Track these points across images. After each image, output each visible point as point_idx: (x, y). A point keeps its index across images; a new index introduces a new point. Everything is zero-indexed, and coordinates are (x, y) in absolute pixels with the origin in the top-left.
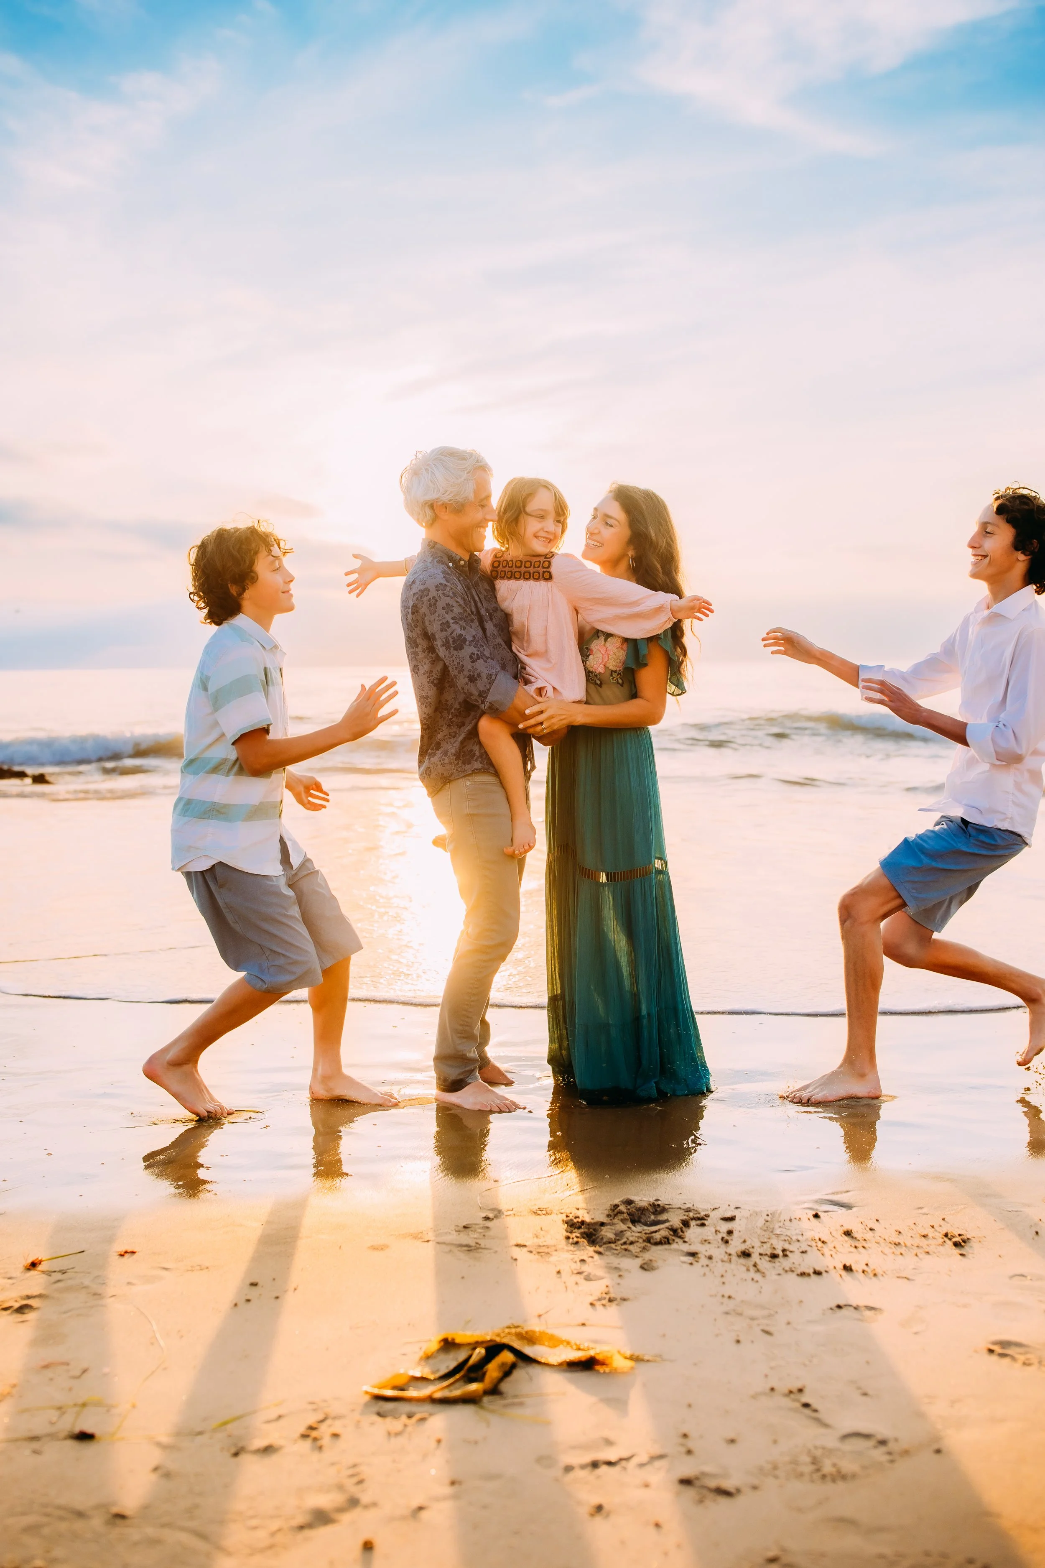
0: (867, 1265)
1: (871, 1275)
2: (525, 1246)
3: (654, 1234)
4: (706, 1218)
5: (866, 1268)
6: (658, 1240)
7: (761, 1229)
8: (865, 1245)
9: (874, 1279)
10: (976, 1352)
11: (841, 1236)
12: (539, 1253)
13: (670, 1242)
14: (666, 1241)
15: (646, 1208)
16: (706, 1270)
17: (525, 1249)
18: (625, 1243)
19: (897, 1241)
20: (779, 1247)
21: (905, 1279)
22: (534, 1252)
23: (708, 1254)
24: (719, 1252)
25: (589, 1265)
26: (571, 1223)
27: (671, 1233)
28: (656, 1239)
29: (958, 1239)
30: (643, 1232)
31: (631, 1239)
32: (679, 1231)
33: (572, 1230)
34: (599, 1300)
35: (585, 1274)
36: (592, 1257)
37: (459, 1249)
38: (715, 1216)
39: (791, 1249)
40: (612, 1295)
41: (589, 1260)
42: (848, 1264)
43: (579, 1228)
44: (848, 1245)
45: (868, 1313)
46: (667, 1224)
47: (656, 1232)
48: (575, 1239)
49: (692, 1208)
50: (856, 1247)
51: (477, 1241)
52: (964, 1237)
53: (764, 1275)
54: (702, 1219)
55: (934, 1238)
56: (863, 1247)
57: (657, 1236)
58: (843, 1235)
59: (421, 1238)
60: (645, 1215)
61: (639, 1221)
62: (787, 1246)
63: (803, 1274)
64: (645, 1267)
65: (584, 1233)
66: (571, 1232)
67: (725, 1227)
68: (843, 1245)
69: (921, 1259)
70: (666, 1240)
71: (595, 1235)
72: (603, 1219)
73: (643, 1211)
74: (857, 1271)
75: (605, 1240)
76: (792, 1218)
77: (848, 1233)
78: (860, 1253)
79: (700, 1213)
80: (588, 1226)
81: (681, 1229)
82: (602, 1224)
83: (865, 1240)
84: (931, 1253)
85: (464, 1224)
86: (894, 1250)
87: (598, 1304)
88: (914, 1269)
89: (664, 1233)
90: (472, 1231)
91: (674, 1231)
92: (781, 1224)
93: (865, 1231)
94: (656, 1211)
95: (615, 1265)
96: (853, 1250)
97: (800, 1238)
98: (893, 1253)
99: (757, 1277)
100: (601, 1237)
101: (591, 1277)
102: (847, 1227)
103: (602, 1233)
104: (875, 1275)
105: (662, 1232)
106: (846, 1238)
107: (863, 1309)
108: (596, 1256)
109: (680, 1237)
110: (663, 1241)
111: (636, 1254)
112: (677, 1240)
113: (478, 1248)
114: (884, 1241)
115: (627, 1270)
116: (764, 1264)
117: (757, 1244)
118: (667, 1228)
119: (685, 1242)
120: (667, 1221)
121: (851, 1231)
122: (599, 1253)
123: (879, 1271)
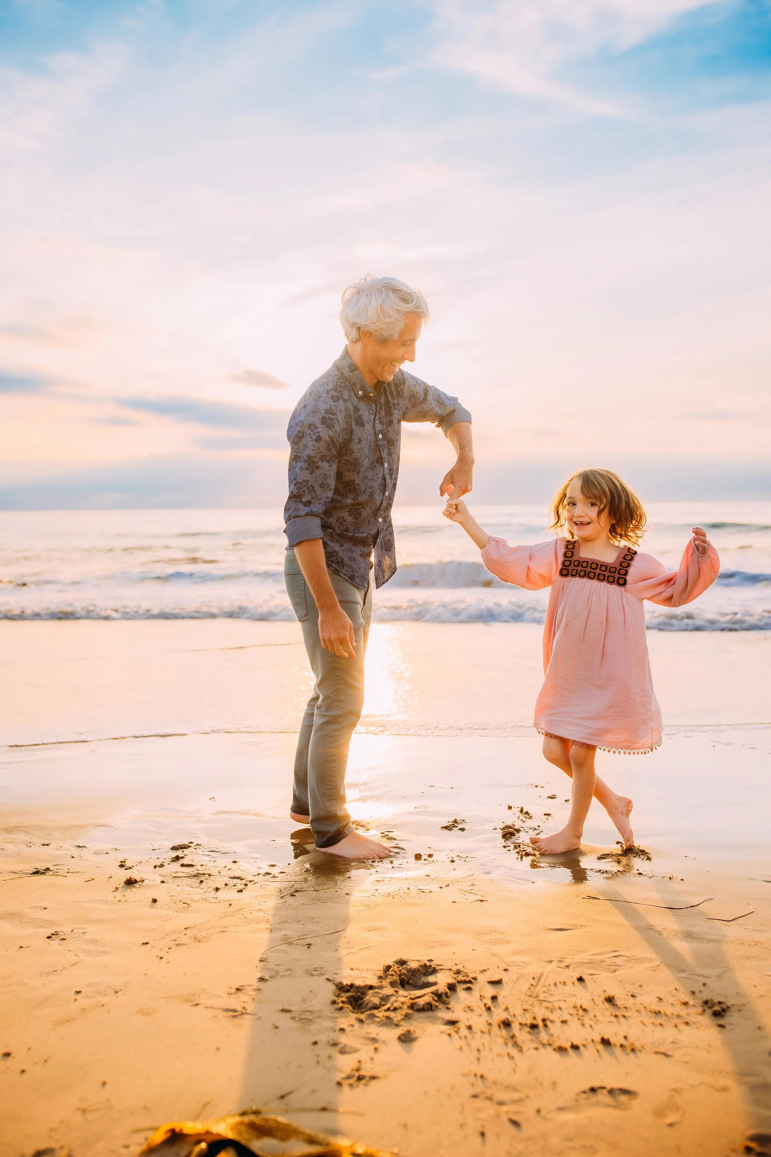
0: (625, 1037)
1: (629, 1050)
2: (290, 1011)
3: (417, 1000)
4: (473, 981)
5: (624, 1042)
6: (421, 1007)
7: (525, 994)
8: (626, 1014)
9: (632, 1055)
10: (734, 1151)
11: (603, 1002)
12: (302, 1019)
13: (433, 1008)
14: (429, 1008)
15: (417, 969)
16: (463, 1043)
17: (289, 1015)
18: (388, 1009)
19: (657, 1009)
20: (540, 1013)
21: (663, 1056)
22: (297, 1019)
23: (468, 1024)
24: (479, 1021)
25: (347, 1035)
26: (340, 986)
27: (436, 998)
28: (419, 1005)
29: (717, 1008)
30: (409, 997)
31: (396, 1005)
32: (444, 996)
33: (340, 994)
34: (348, 1077)
35: (340, 1046)
36: (352, 1026)
37: (225, 1014)
38: (482, 979)
39: (552, 1018)
40: (362, 1073)
41: (348, 1029)
42: (606, 1037)
43: (348, 991)
44: (608, 1013)
45: (623, 1098)
46: (433, 989)
47: (419, 997)
48: (341, 1005)
49: (462, 969)
50: (616, 1016)
51: (244, 1005)
52: (724, 1006)
53: (521, 1050)
54: (470, 982)
55: (694, 1006)
56: (624, 1016)
57: (421, 1002)
58: (605, 1002)
59: (192, 1001)
60: (415, 976)
61: (408, 983)
62: (548, 1015)
63: (561, 1049)
64: (403, 1038)
65: (352, 997)
66: (338, 996)
67: (490, 991)
68: (603, 1014)
69: (680, 1031)
70: (429, 1006)
71: (362, 999)
72: (373, 981)
73: (413, 973)
74: (615, 1045)
75: (370, 1005)
76: (557, 982)
77: (610, 1000)
78: (619, 1023)
79: (468, 976)
80: (356, 990)
81: (446, 994)
82: (371, 987)
83: (626, 1008)
84: (690, 1023)
85: (238, 986)
86: (654, 1020)
87: (345, 1083)
88: (673, 1042)
89: (427, 999)
90: (243, 993)
91: (439, 996)
92: (545, 989)
93: (627, 997)
94: (427, 972)
95: (373, 1035)
96: (613, 1019)
97: (562, 1004)
98: (653, 1023)
99: (514, 1052)
100: (366, 1002)
101: (346, 1049)
102: (610, 993)
103: (367, 998)
104: (633, 1050)
105: (425, 996)
106: (607, 1005)
107: (617, 1092)
108: (357, 1025)
109: (444, 1003)
110: (426, 1008)
111: (396, 1023)
112: (441, 1006)
113: (242, 1014)
114: (644, 1009)
115: (384, 1042)
116: (523, 1036)
117: (518, 1011)
118: (433, 993)
119: (448, 1008)
120: (435, 984)
121: (613, 997)
122: (361, 1021)
123: (637, 1045)
